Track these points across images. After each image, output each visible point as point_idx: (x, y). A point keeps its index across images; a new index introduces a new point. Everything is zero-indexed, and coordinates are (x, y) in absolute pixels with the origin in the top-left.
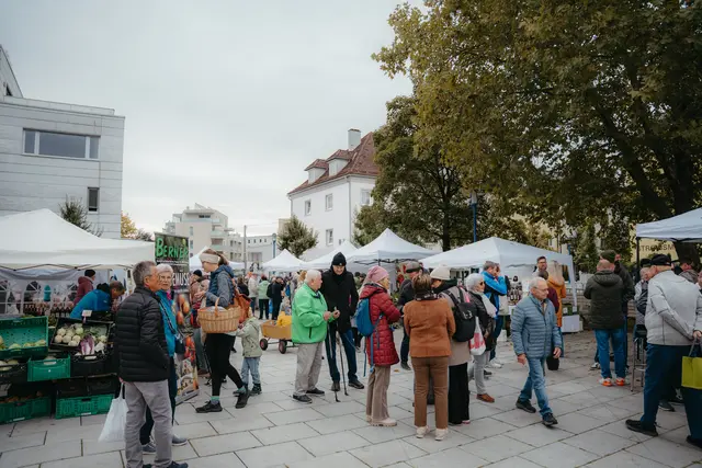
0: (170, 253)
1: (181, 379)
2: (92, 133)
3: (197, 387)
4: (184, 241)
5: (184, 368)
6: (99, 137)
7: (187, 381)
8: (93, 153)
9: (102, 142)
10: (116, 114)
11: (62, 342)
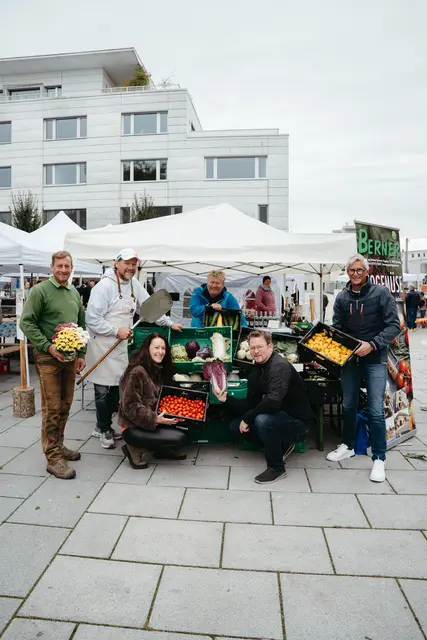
0: (377, 249)
1: (395, 415)
2: (260, 154)
3: (414, 426)
4: (394, 233)
5: (398, 402)
6: (266, 156)
7: (402, 418)
8: (262, 173)
9: (269, 162)
10: (280, 133)
11: (246, 359)
